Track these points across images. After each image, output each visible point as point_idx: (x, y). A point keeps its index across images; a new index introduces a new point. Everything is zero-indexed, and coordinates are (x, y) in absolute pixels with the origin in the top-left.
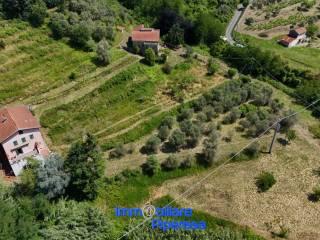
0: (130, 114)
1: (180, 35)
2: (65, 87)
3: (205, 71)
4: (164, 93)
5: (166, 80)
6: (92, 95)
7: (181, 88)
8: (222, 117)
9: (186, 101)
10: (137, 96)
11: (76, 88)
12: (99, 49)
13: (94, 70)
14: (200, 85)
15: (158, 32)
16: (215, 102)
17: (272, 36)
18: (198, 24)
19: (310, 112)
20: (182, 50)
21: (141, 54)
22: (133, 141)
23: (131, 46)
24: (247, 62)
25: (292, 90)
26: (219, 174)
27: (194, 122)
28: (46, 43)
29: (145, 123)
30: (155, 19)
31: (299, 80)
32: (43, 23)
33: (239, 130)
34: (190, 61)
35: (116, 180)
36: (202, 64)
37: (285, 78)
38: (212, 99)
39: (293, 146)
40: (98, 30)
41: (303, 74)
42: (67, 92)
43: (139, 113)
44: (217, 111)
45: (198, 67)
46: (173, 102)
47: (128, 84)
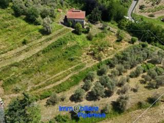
0: (64, 69)
1: (99, 15)
2: (19, 49)
3: (115, 39)
4: (87, 54)
5: (89, 45)
6: (38, 55)
7: (100, 50)
8: (129, 72)
9: (103, 60)
10: (70, 55)
11: (26, 50)
12: (44, 23)
13: (40, 37)
14: (112, 48)
15: (84, 12)
16: (125, 62)
17: (157, 16)
18: (111, 7)
20: (100, 25)
21: (72, 27)
22: (65, 90)
23: (66, 22)
24: (144, 33)
26: (130, 119)
27: (109, 76)
28: (9, 19)
29: (74, 77)
30: (83, 5)
32: (8, 6)
33: (143, 82)
34: (106, 32)
36: (113, 34)
38: (122, 59)
40: (45, 11)
42: (20, 53)
43: (70, 68)
44: (126, 68)
45: (111, 36)
46: (94, 61)
47: (63, 48)
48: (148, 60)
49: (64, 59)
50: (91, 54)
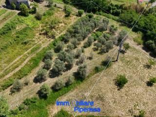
0: (20, 55)
3: (64, 14)
4: (40, 34)
5: (39, 25)
7: (52, 28)
8: (82, 43)
9: (57, 37)
10: (22, 39)
14: (63, 24)
16: (76, 35)
19: (131, 29)
20: (45, 2)
21: (17, 9)
22: (26, 75)
23: (9, 5)
24: (88, 4)
25: (117, 18)
26: (92, 84)
27: (66, 51)
31: (120, 10)
33: (95, 50)
34: (53, 9)
35: (20, 110)
36: (61, 10)
37: (111, 11)
38: (74, 32)
39: (128, 53)
41: (121, 7)
43: (26, 52)
44: (79, 40)
45: (59, 12)
46: (48, 40)
47: (13, 32)
48: (96, 29)
49: (18, 44)
50: (44, 34)
